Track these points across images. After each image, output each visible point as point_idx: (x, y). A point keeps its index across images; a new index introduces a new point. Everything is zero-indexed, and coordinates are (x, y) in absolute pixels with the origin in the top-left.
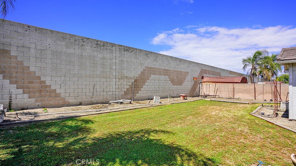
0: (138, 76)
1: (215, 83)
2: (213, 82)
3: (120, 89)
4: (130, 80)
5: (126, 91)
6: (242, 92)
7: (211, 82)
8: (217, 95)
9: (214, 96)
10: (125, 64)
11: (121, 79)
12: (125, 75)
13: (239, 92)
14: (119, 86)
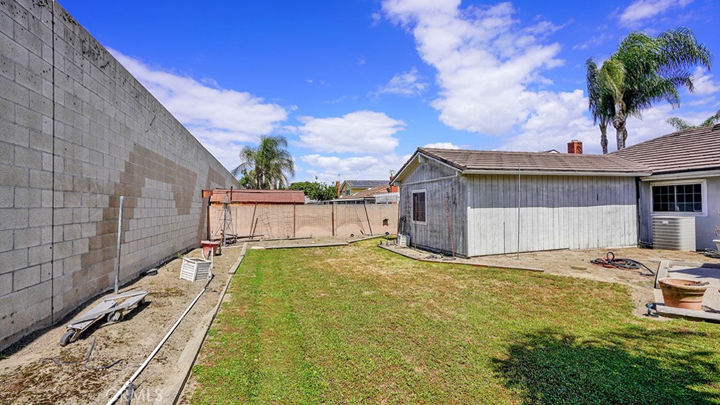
0: (118, 181)
1: (253, 207)
2: (244, 203)
3: (69, 245)
4: (99, 196)
5: (87, 250)
6: (310, 224)
7: (240, 203)
8: (255, 234)
9: (249, 237)
10: (86, 119)
11: (73, 191)
12: (84, 176)
13: (304, 224)
14: (67, 228)
